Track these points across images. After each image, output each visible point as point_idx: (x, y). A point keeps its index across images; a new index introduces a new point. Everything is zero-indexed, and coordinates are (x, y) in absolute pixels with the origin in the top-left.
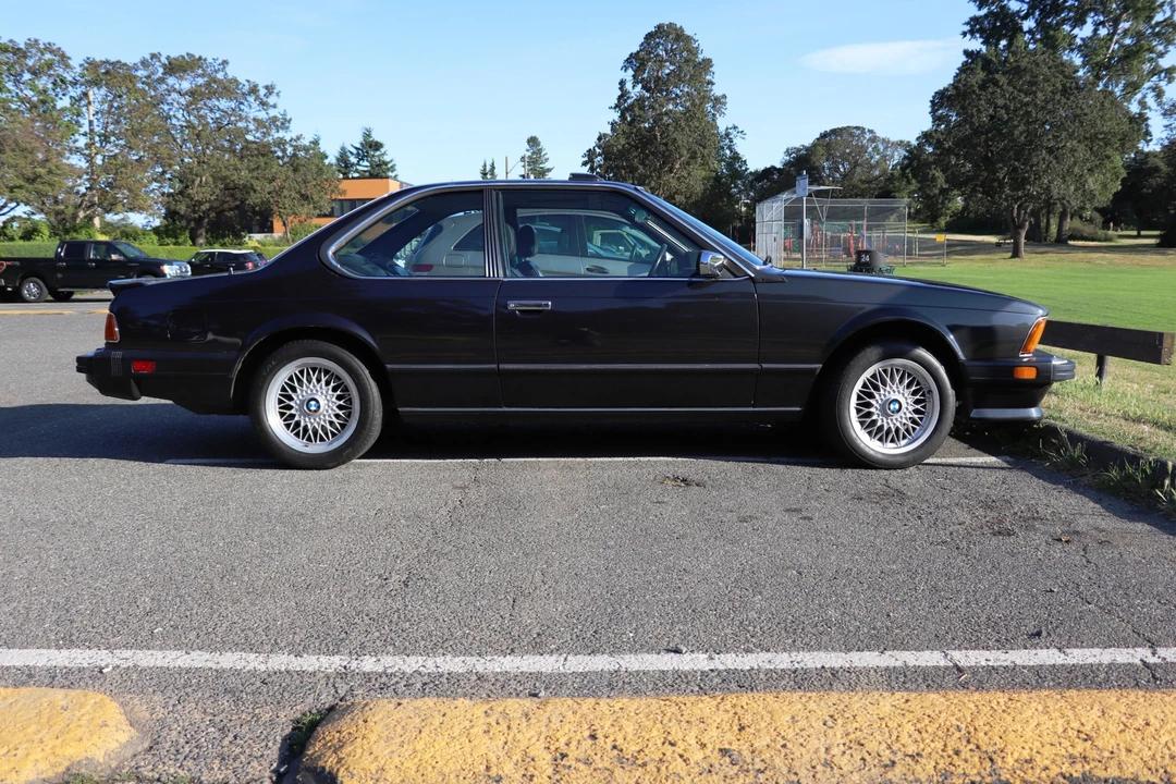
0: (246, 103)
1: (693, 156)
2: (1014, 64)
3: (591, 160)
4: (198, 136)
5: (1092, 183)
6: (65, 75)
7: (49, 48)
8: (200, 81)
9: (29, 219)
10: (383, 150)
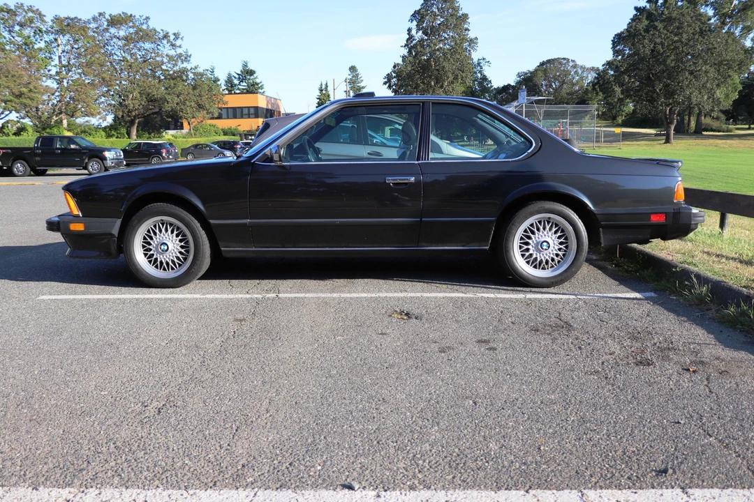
0: (161, 45)
1: (456, 78)
2: (668, 15)
3: (389, 81)
4: (130, 66)
5: (719, 94)
6: (42, 27)
7: (30, 9)
8: (132, 30)
9: (18, 122)
10: (255, 75)
